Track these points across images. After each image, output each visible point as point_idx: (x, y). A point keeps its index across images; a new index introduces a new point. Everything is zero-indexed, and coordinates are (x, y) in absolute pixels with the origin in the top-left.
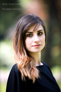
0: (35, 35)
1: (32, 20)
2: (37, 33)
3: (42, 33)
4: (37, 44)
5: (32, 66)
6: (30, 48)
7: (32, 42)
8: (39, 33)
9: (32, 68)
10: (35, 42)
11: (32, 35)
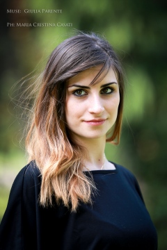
0: (95, 94)
1: (92, 55)
2: (100, 89)
3: (113, 90)
4: (97, 119)
5: (74, 172)
6: (78, 125)
7: (86, 110)
8: (105, 90)
9: (74, 176)
10: (92, 113)
11: (87, 93)
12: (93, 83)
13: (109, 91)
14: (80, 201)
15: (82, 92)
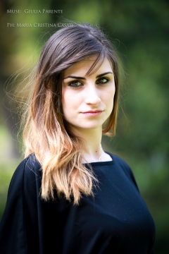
0: (90, 84)
1: (86, 45)
2: (95, 80)
3: (108, 80)
4: (94, 110)
5: (74, 165)
6: (75, 117)
7: (82, 101)
8: (101, 80)
9: (75, 168)
10: (89, 104)
11: (82, 84)
12: (89, 74)
13: (105, 81)
14: (82, 193)
15: (78, 83)
